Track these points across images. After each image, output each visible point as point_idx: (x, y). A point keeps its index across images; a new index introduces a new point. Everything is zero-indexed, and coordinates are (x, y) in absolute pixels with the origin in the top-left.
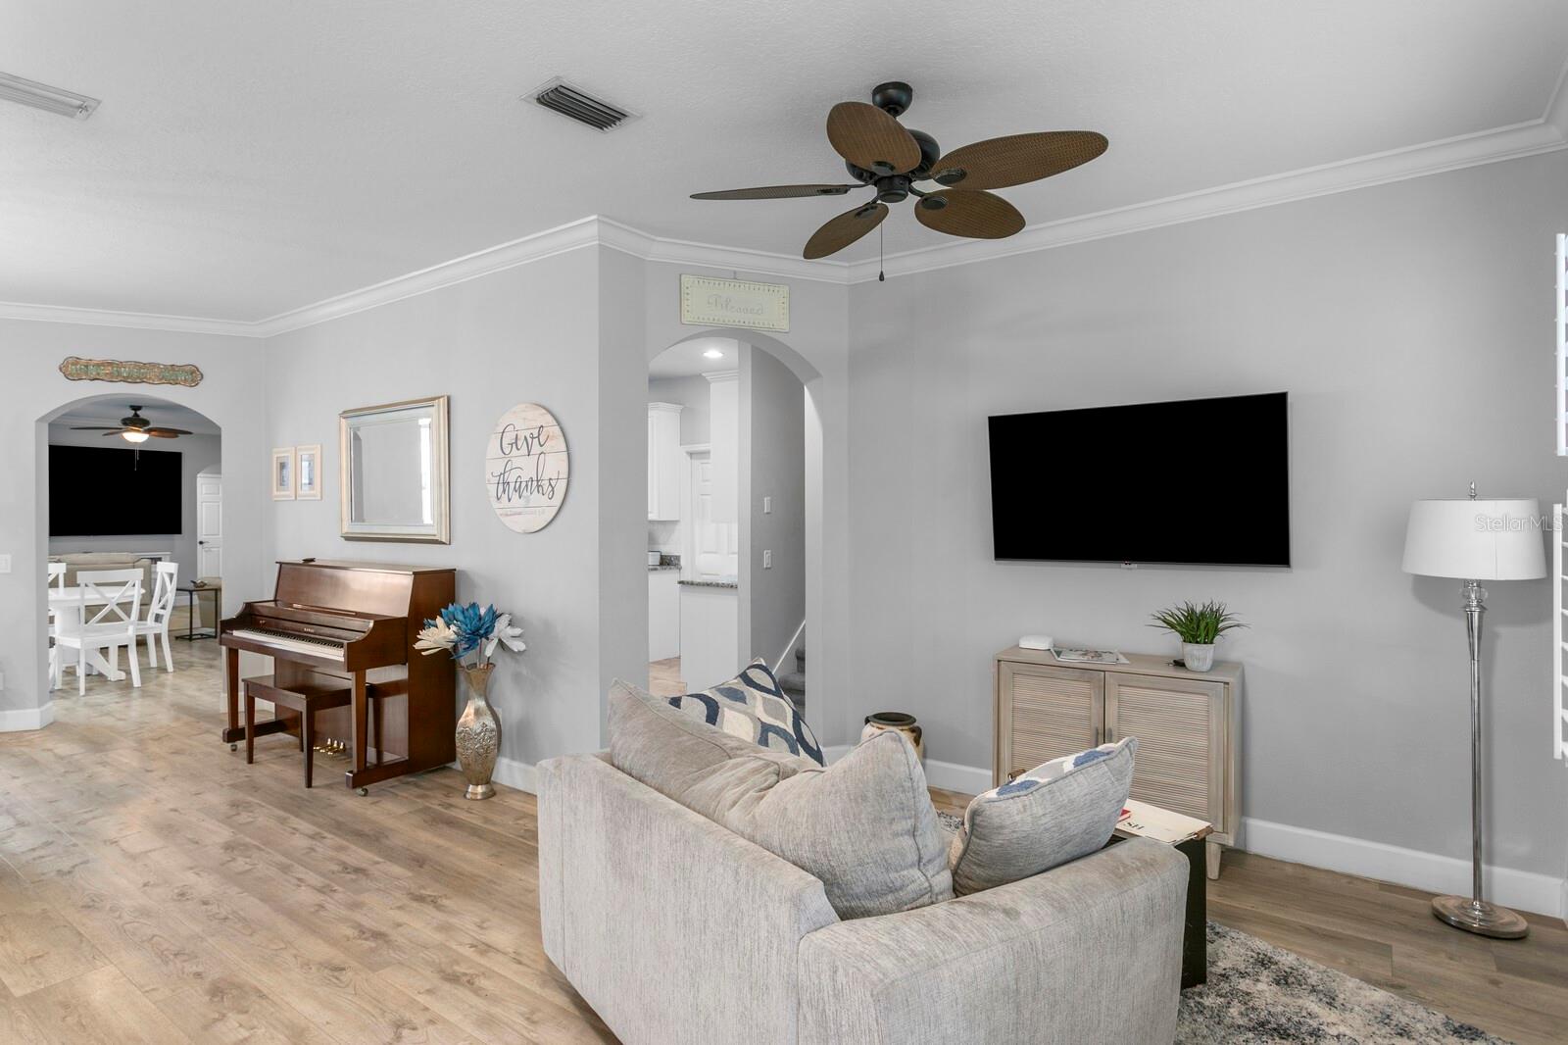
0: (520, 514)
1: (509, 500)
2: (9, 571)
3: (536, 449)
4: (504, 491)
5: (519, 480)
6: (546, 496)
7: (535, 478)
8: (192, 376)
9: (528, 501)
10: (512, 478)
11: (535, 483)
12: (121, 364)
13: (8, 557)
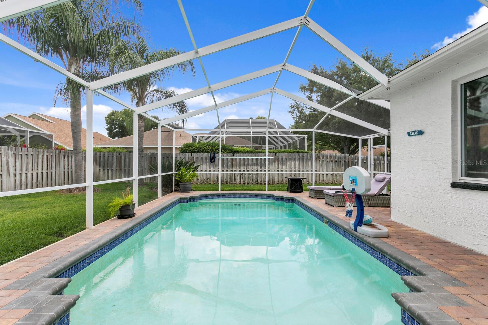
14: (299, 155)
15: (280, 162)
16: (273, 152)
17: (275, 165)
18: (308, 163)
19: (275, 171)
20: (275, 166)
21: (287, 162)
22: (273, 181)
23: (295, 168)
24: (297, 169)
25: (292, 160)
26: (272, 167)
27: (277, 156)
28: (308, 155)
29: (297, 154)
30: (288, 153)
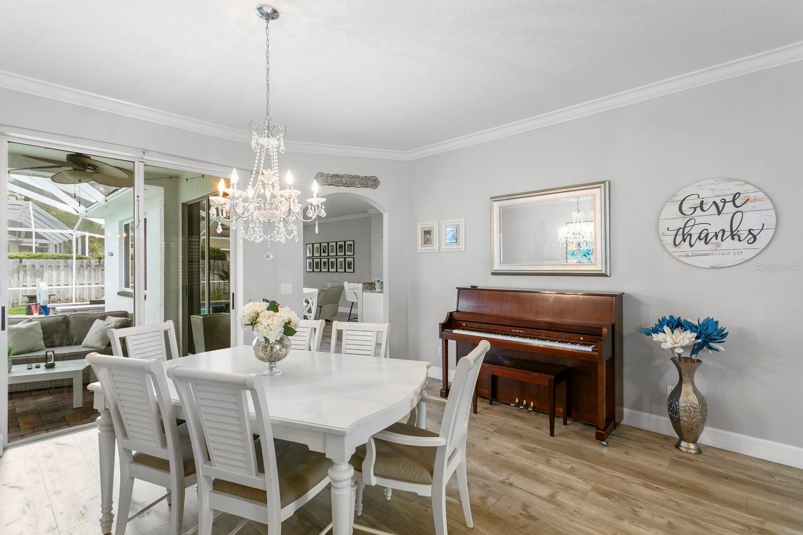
0: (707, 255)
1: (691, 246)
2: (291, 293)
3: (729, 208)
4: (684, 240)
5: (706, 231)
6: (745, 242)
7: (728, 229)
8: (372, 182)
9: (719, 246)
10: (695, 231)
11: (728, 234)
12: (342, 177)
13: (291, 285)
14: (66, 262)
15: (29, 273)
16: (17, 257)
17: (19, 277)
18: (83, 273)
19: (18, 286)
20: (19, 279)
21: (43, 273)
22: (15, 302)
23: (59, 280)
24: (62, 282)
25: (53, 270)
26: (11, 280)
27: (23, 263)
28: (82, 262)
29: (62, 261)
30: (46, 258)
